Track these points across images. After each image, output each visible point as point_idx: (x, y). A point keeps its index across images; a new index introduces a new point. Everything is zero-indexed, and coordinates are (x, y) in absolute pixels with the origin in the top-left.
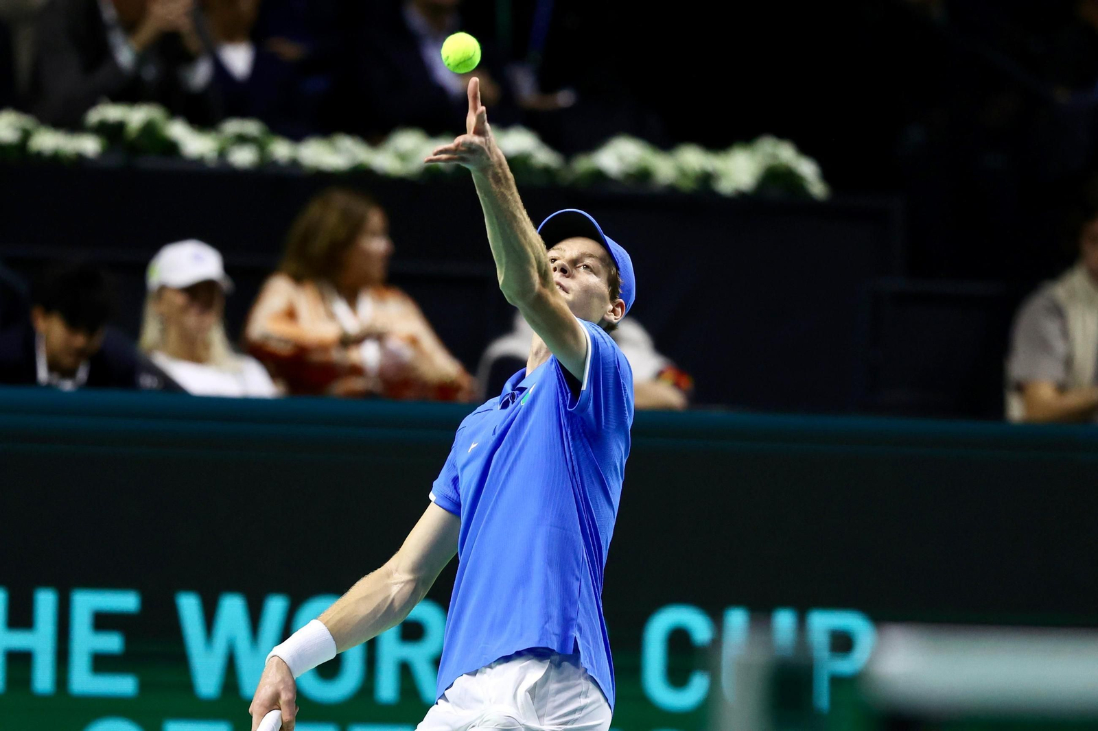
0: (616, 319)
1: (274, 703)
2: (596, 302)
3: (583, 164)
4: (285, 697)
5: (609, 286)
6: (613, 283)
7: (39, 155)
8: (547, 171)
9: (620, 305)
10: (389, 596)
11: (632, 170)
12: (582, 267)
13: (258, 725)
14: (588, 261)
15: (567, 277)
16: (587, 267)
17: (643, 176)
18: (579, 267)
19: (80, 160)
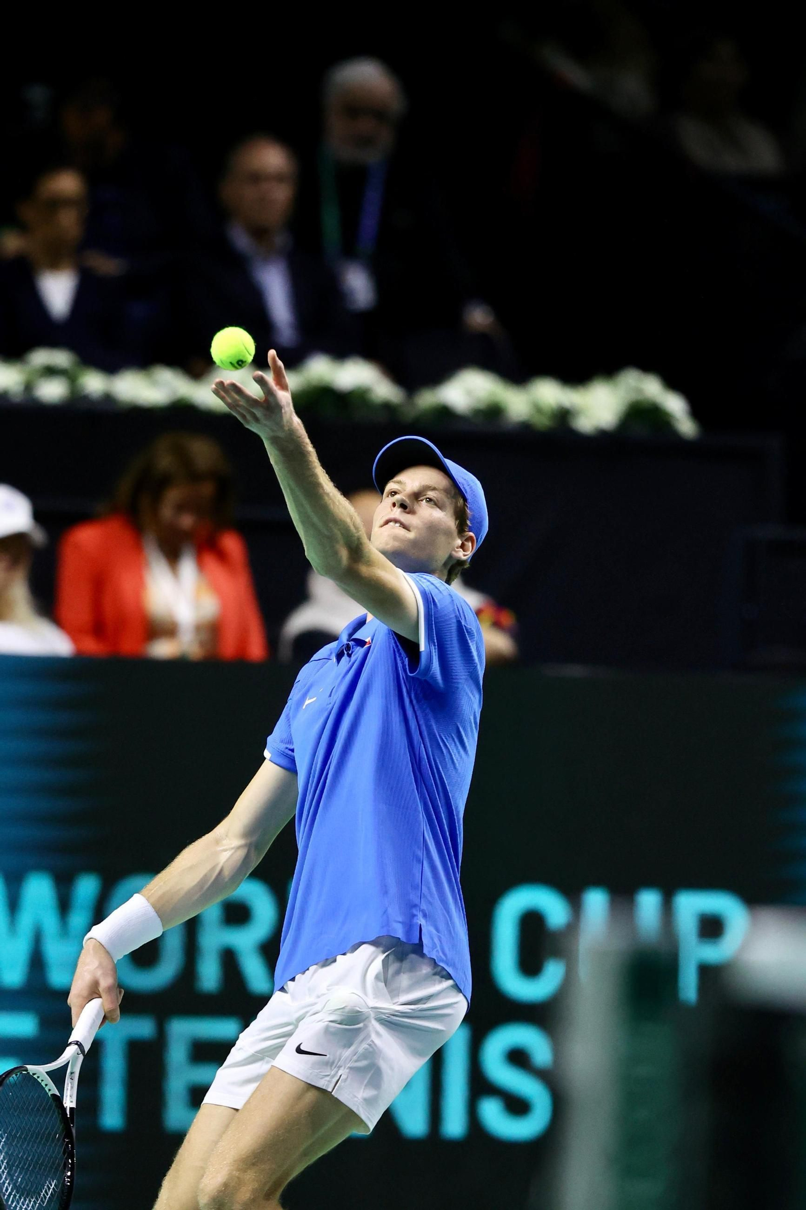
0: (465, 555)
1: (94, 992)
2: (442, 539)
3: (428, 399)
4: (105, 982)
5: (456, 519)
6: (461, 516)
9: (470, 539)
10: (217, 864)
11: (482, 406)
12: (424, 501)
13: (78, 1016)
14: (431, 494)
15: (408, 513)
16: (430, 500)
17: (494, 412)
18: (422, 500)
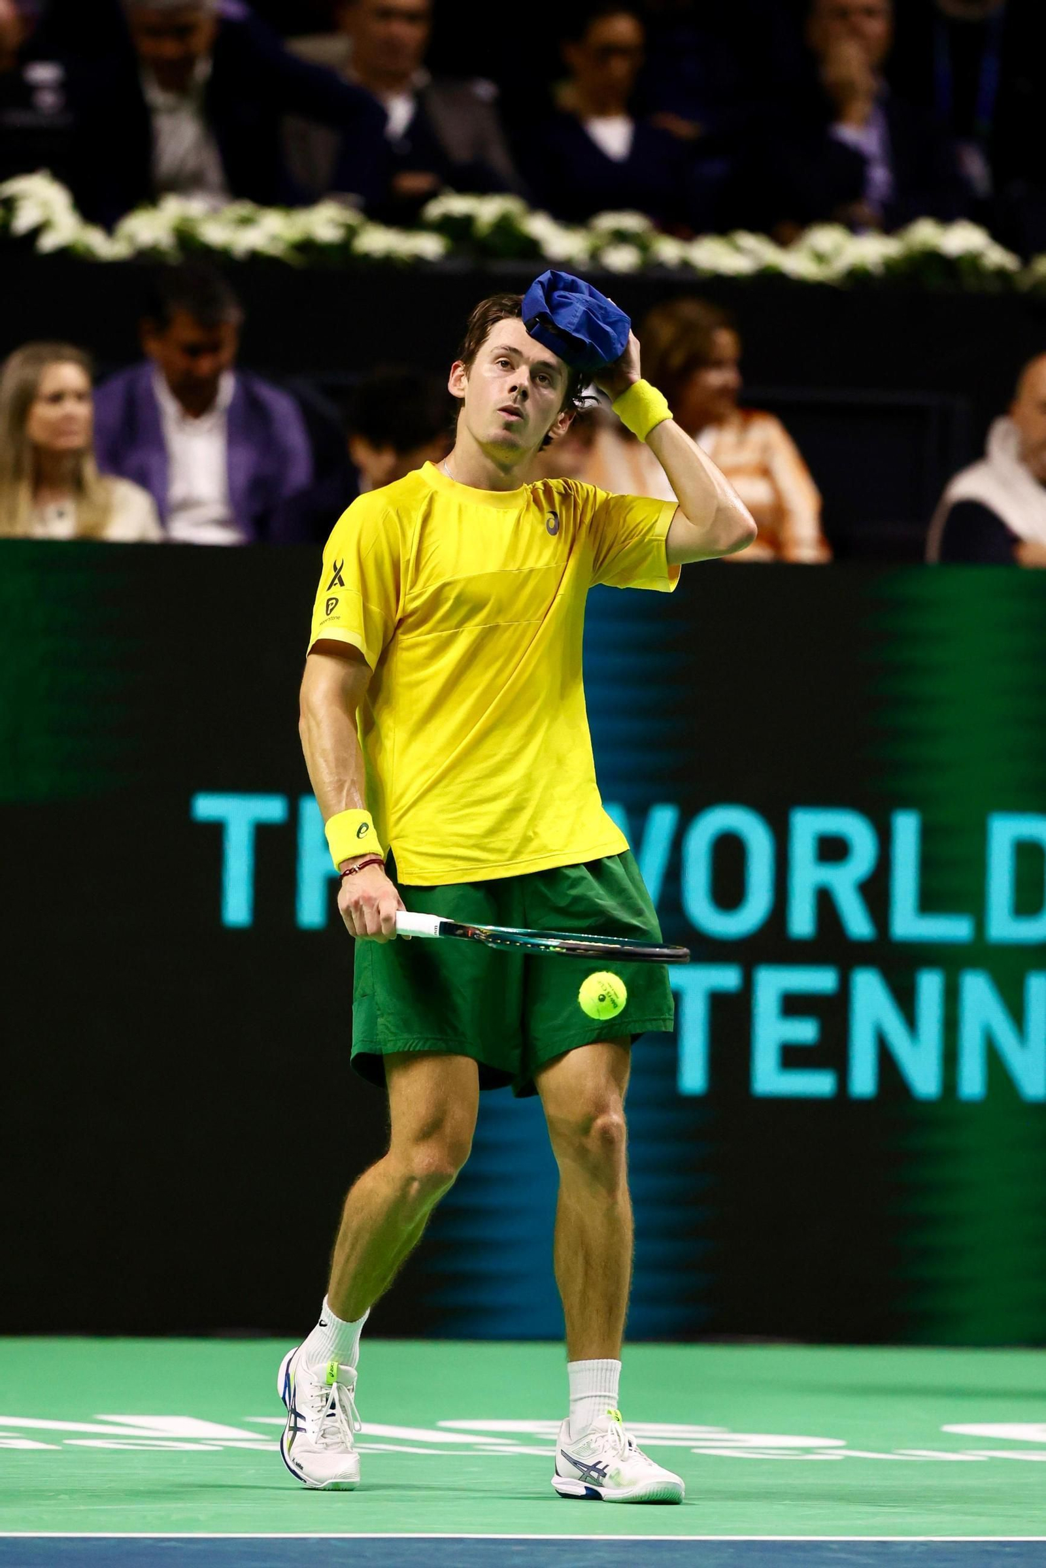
7: (366, 258)
8: (1001, 273)
19: (418, 262)
